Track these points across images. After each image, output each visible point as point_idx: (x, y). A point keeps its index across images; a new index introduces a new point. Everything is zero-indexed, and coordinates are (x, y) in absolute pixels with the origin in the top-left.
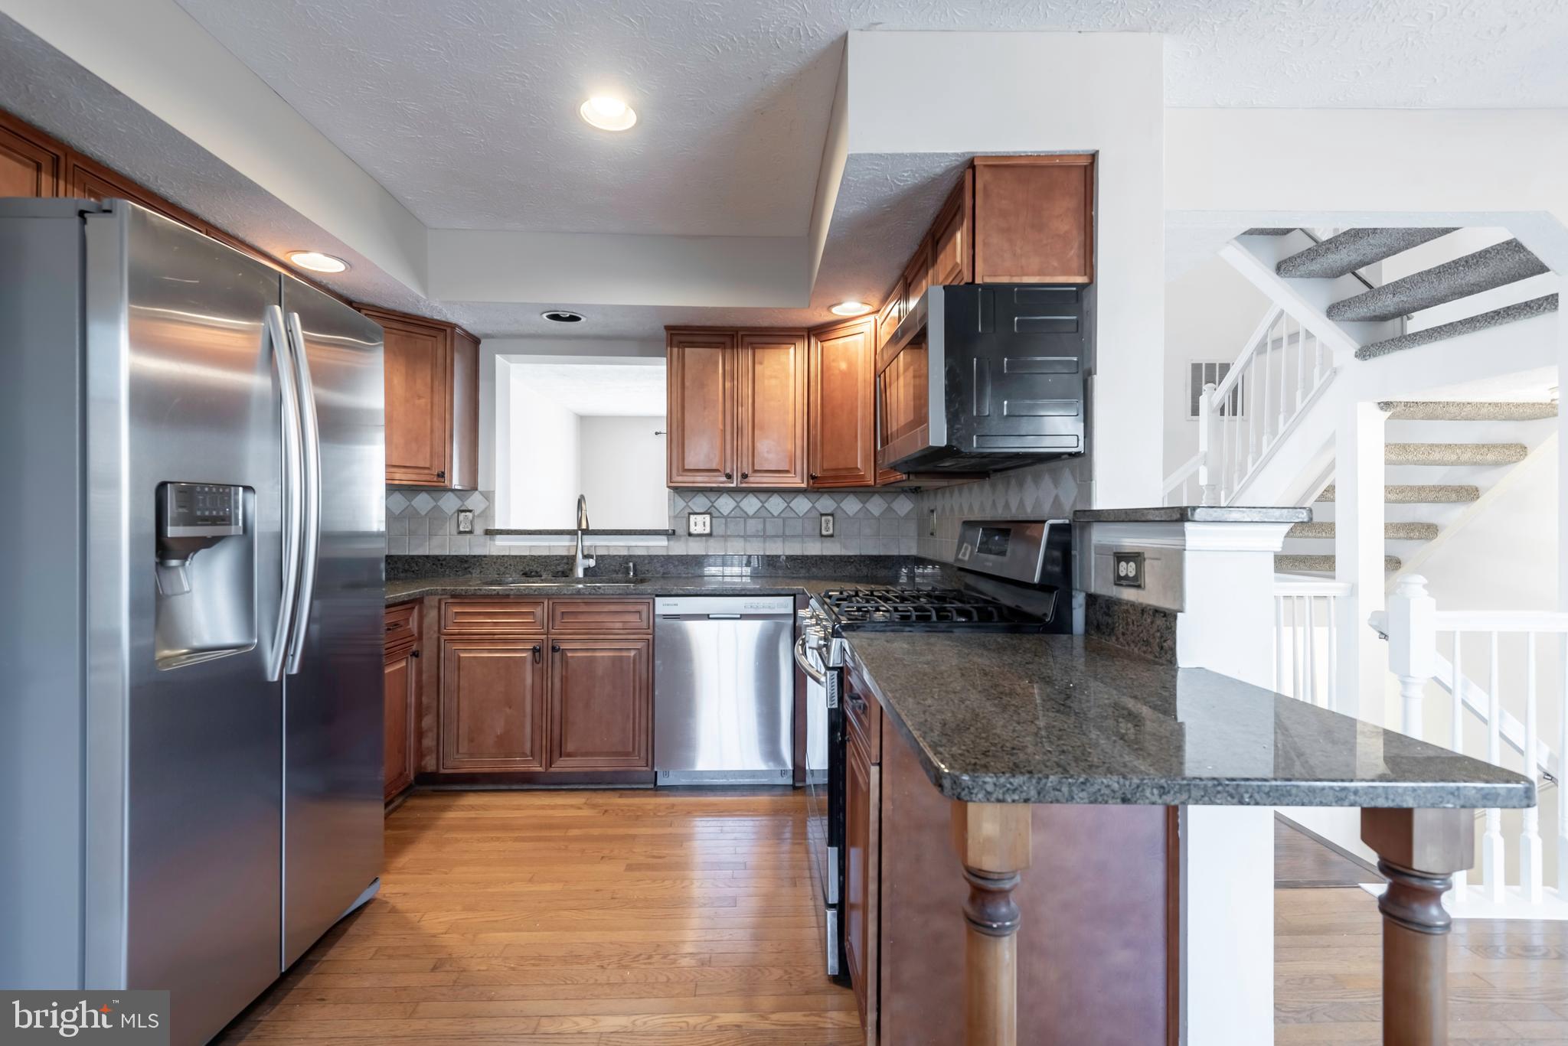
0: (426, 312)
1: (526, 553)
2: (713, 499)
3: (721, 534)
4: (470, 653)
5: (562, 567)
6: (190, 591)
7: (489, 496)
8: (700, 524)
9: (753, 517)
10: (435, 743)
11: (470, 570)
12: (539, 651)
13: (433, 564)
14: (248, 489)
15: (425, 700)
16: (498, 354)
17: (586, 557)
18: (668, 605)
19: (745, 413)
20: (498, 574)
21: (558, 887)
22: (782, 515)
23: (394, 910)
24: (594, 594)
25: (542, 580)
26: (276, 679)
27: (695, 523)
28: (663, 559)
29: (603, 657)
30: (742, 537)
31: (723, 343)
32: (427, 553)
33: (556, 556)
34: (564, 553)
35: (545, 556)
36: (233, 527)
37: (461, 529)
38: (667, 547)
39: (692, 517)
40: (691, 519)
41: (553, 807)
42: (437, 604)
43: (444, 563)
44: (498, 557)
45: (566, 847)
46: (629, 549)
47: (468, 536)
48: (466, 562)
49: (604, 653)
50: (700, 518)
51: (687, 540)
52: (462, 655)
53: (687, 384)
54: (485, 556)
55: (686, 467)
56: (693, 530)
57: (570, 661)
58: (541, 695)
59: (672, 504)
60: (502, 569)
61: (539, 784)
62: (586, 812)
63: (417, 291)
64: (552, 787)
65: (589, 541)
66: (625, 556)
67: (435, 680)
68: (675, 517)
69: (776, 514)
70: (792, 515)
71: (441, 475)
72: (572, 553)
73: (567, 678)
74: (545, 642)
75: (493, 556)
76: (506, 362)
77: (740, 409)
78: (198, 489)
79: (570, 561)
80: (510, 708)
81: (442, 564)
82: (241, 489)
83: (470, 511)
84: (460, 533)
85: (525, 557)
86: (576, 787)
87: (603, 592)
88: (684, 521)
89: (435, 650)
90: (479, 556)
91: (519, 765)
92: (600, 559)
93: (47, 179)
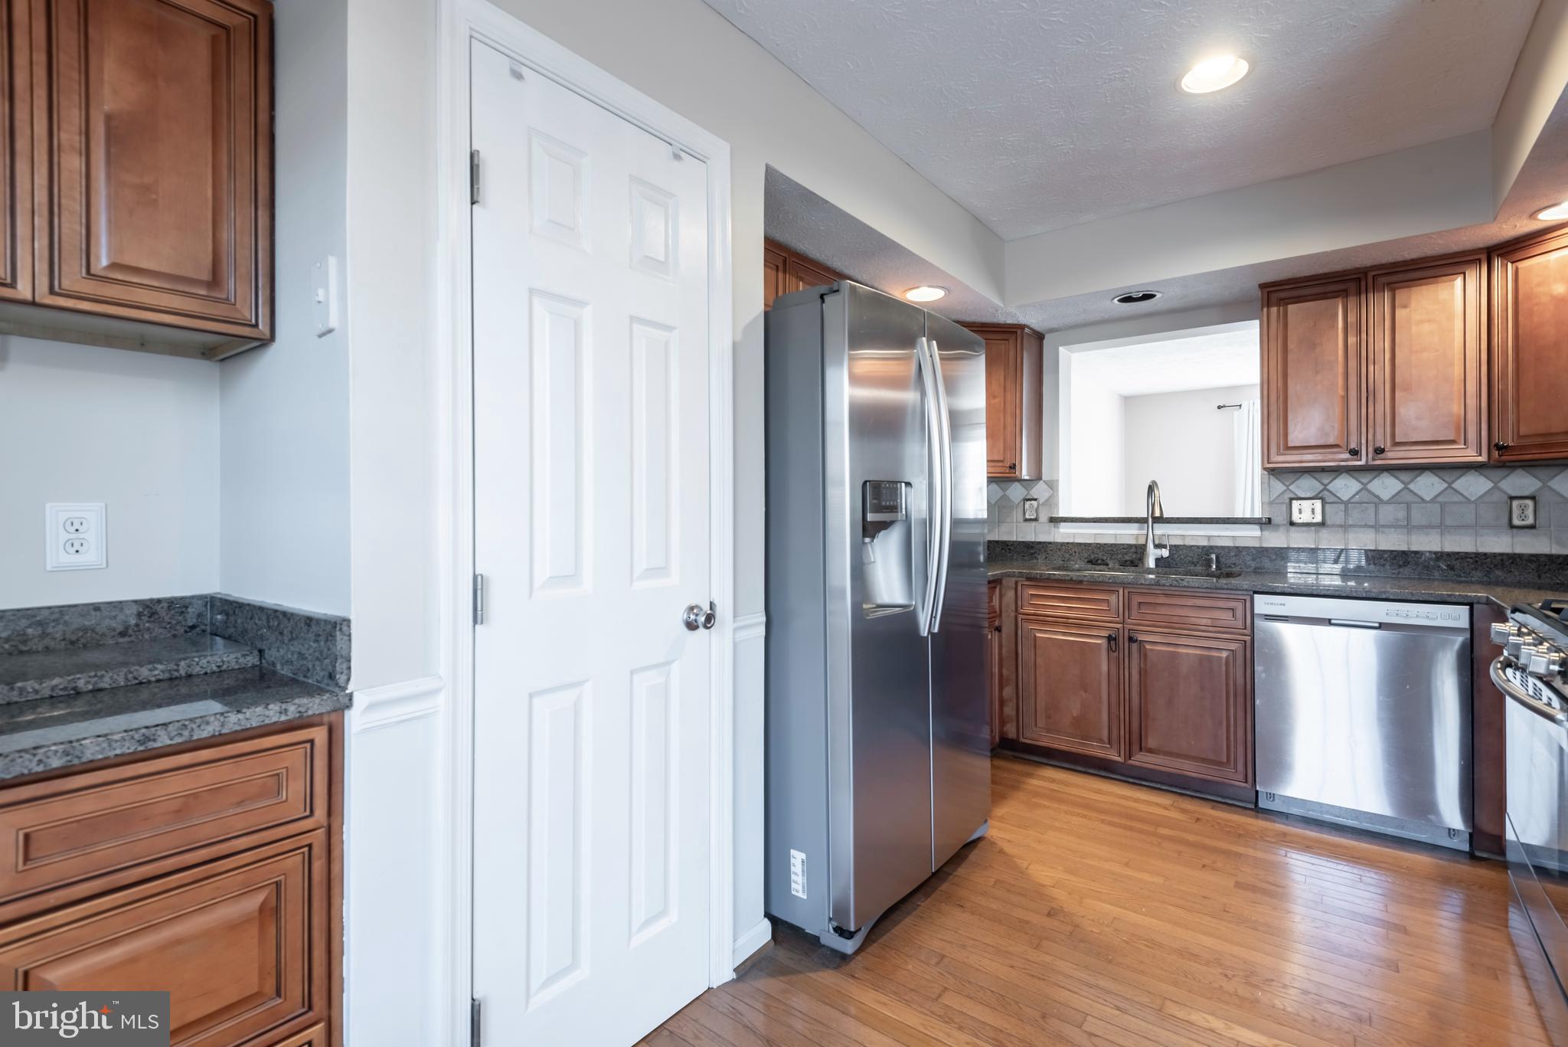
0: (1002, 319)
1: (1091, 541)
2: (1326, 481)
3: (1338, 523)
4: (1044, 633)
5: (1132, 556)
6: (874, 562)
7: (1052, 485)
8: (1306, 511)
9: (1389, 502)
10: (1014, 713)
11: (1036, 555)
12: (1115, 639)
13: (1003, 549)
14: (908, 484)
15: (1005, 672)
16: (1062, 345)
17: (1158, 546)
18: (1272, 604)
19: (1380, 373)
20: (1064, 561)
21: (1160, 880)
22: (1440, 499)
23: (1001, 852)
24: (1176, 586)
25: (1109, 569)
26: (926, 635)
27: (1300, 510)
28: (1254, 552)
29: (1188, 654)
30: (1371, 527)
31: (1346, 291)
32: (997, 539)
33: (1123, 545)
34: (1132, 542)
35: (1112, 544)
36: (899, 514)
37: (1027, 517)
38: (1260, 538)
39: (1295, 504)
40: (1293, 505)
41: (1137, 800)
42: (1014, 586)
43: (1012, 548)
44: (1062, 544)
45: (1160, 843)
46: (1209, 540)
47: (1033, 524)
48: (1032, 547)
49: (1189, 650)
50: (1306, 504)
51: (1288, 531)
52: (1038, 635)
53: (1291, 346)
54: (1050, 543)
55: (1290, 445)
56: (1296, 518)
57: (1149, 653)
58: (1118, 683)
59: (1266, 488)
60: (1067, 556)
61: (1117, 774)
62: (1173, 814)
63: (996, 300)
64: (1131, 780)
65: (1160, 530)
66: (1204, 547)
67: (1013, 655)
68: (1271, 503)
69: (1428, 498)
70: (1456, 498)
71: (1013, 467)
72: (1142, 541)
73: (1146, 671)
74: (1121, 631)
75: (1057, 543)
76: (1069, 353)
77: (1371, 368)
78: (883, 485)
79: (1139, 551)
80: (1086, 692)
81: (1010, 549)
82: (903, 484)
83: (1035, 500)
84: (1026, 520)
85: (1090, 544)
86: (1159, 786)
87: (1187, 585)
88: (1284, 508)
89: (1013, 628)
90: (1044, 543)
91: (1096, 750)
92: (1174, 549)
93: (781, 275)
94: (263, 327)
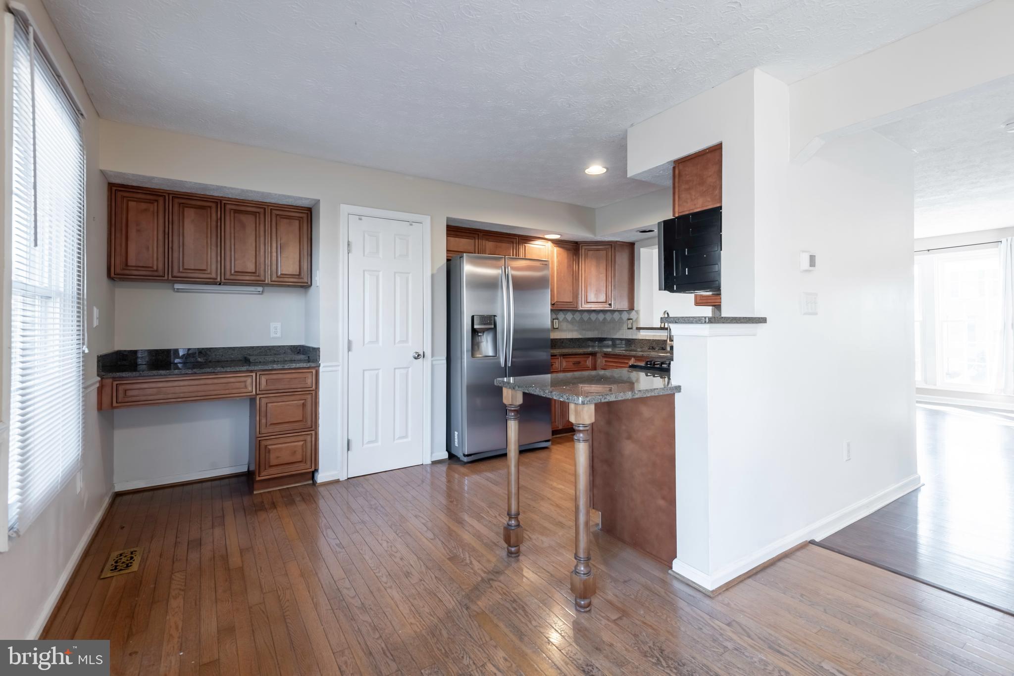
1: (652, 338)
5: (662, 346)
6: (482, 342)
7: (637, 312)
25: (655, 351)
26: (503, 365)
32: (617, 337)
33: (662, 340)
34: (665, 339)
35: (658, 340)
36: (492, 326)
37: (629, 327)
42: (600, 357)
44: (641, 340)
47: (631, 330)
54: (636, 339)
60: (642, 345)
71: (610, 305)
75: (639, 339)
79: (665, 342)
83: (631, 319)
84: (628, 329)
85: (650, 340)
93: (477, 241)
94: (309, 283)
